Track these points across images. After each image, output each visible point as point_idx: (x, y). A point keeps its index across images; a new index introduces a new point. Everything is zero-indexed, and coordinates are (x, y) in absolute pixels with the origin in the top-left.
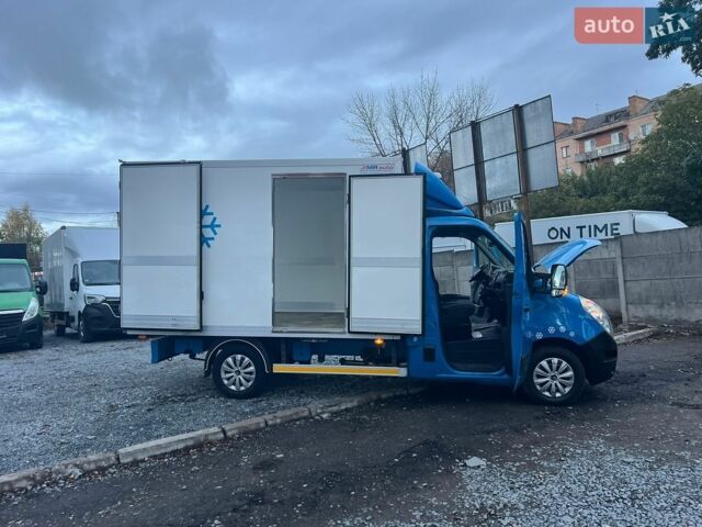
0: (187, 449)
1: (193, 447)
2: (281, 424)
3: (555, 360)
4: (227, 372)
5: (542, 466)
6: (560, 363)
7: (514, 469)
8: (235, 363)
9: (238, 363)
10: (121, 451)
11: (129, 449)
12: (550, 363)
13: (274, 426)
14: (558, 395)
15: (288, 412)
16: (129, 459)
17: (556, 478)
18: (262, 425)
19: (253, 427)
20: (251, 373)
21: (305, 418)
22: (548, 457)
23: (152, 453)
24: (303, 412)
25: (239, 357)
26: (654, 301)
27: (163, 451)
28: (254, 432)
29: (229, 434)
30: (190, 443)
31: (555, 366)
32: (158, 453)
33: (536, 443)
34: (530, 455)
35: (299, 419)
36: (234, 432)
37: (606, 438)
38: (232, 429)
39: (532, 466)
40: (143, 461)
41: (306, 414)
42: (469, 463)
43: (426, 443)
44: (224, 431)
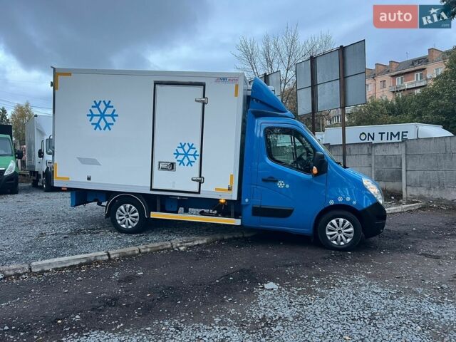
0: (81, 265)
1: (85, 264)
2: (150, 252)
3: (341, 220)
4: (120, 216)
5: (316, 292)
6: (344, 222)
7: (296, 292)
8: (125, 210)
9: (128, 210)
10: (33, 264)
11: (39, 263)
12: (338, 221)
13: (146, 253)
14: (342, 243)
15: (156, 245)
16: (39, 270)
17: (322, 301)
18: (137, 252)
19: (130, 253)
20: (136, 217)
21: (168, 249)
22: (322, 285)
23: (55, 267)
24: (167, 245)
25: (128, 206)
26: (425, 185)
27: (64, 266)
28: (129, 256)
29: (112, 257)
30: (84, 261)
31: (341, 224)
32: (59, 266)
33: (318, 275)
34: (310, 284)
35: (163, 250)
36: (117, 255)
37: (367, 275)
38: (114, 254)
39: (309, 291)
40: (48, 271)
41: (169, 246)
42: (266, 286)
43: (242, 270)
44: (109, 255)
